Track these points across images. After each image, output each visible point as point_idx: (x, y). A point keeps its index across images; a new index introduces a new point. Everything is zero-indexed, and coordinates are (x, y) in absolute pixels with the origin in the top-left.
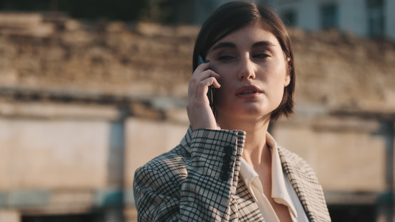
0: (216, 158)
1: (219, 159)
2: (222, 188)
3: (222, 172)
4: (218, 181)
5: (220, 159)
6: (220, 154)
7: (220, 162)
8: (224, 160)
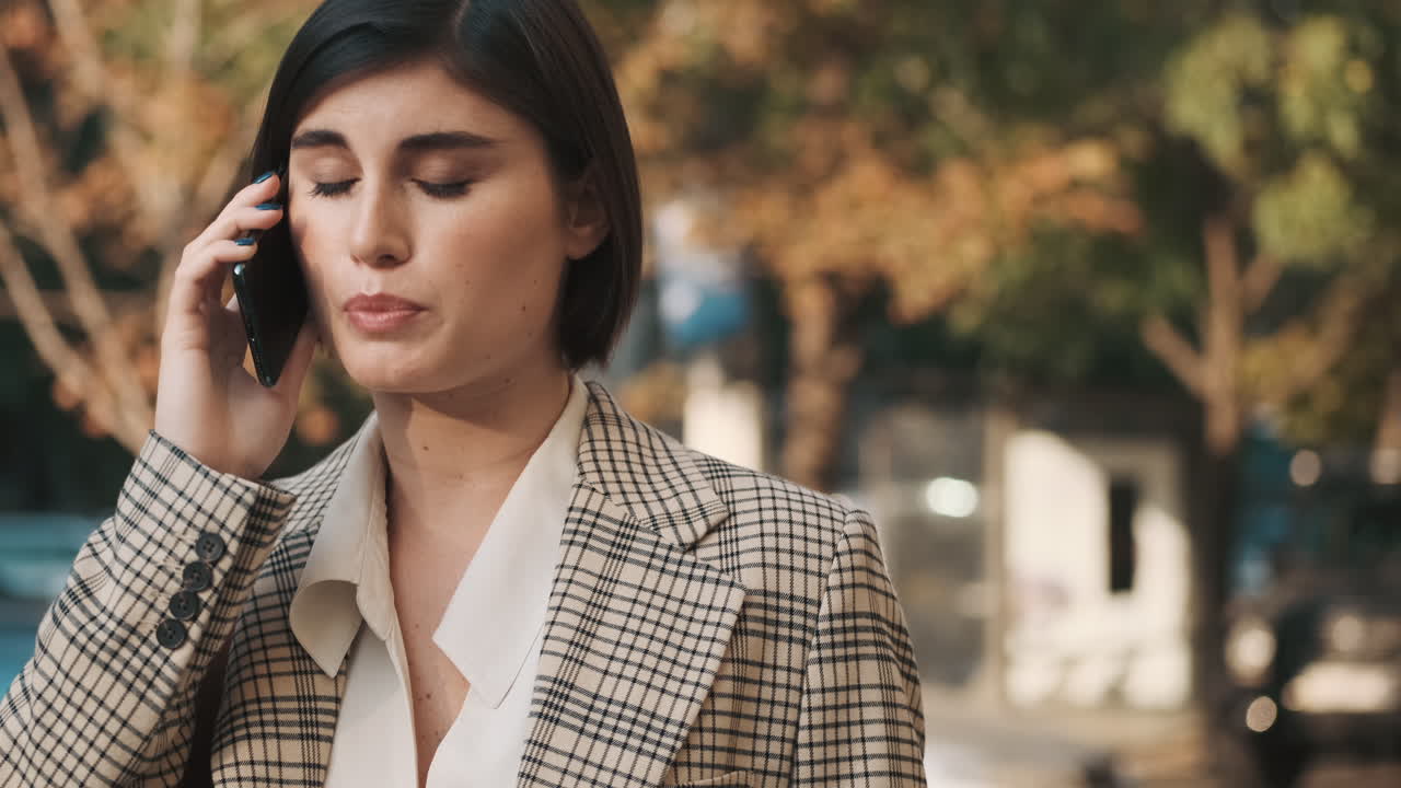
0: (165, 561)
1: (172, 565)
2: (148, 673)
3: (169, 614)
4: (145, 640)
5: (177, 569)
6: (181, 550)
7: (172, 576)
8: (185, 575)
